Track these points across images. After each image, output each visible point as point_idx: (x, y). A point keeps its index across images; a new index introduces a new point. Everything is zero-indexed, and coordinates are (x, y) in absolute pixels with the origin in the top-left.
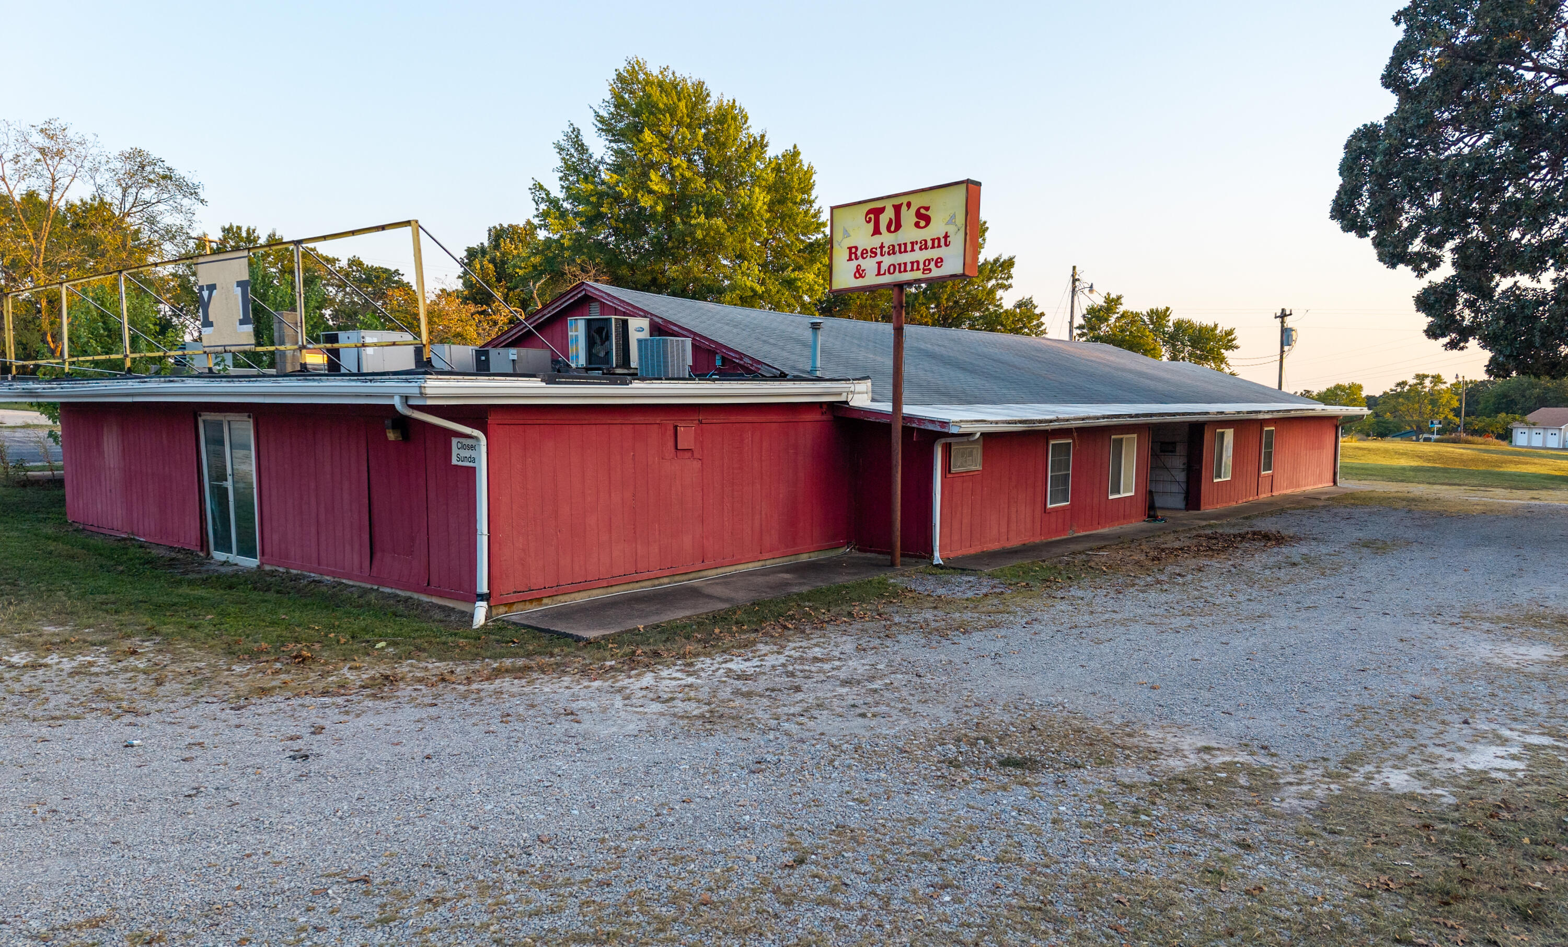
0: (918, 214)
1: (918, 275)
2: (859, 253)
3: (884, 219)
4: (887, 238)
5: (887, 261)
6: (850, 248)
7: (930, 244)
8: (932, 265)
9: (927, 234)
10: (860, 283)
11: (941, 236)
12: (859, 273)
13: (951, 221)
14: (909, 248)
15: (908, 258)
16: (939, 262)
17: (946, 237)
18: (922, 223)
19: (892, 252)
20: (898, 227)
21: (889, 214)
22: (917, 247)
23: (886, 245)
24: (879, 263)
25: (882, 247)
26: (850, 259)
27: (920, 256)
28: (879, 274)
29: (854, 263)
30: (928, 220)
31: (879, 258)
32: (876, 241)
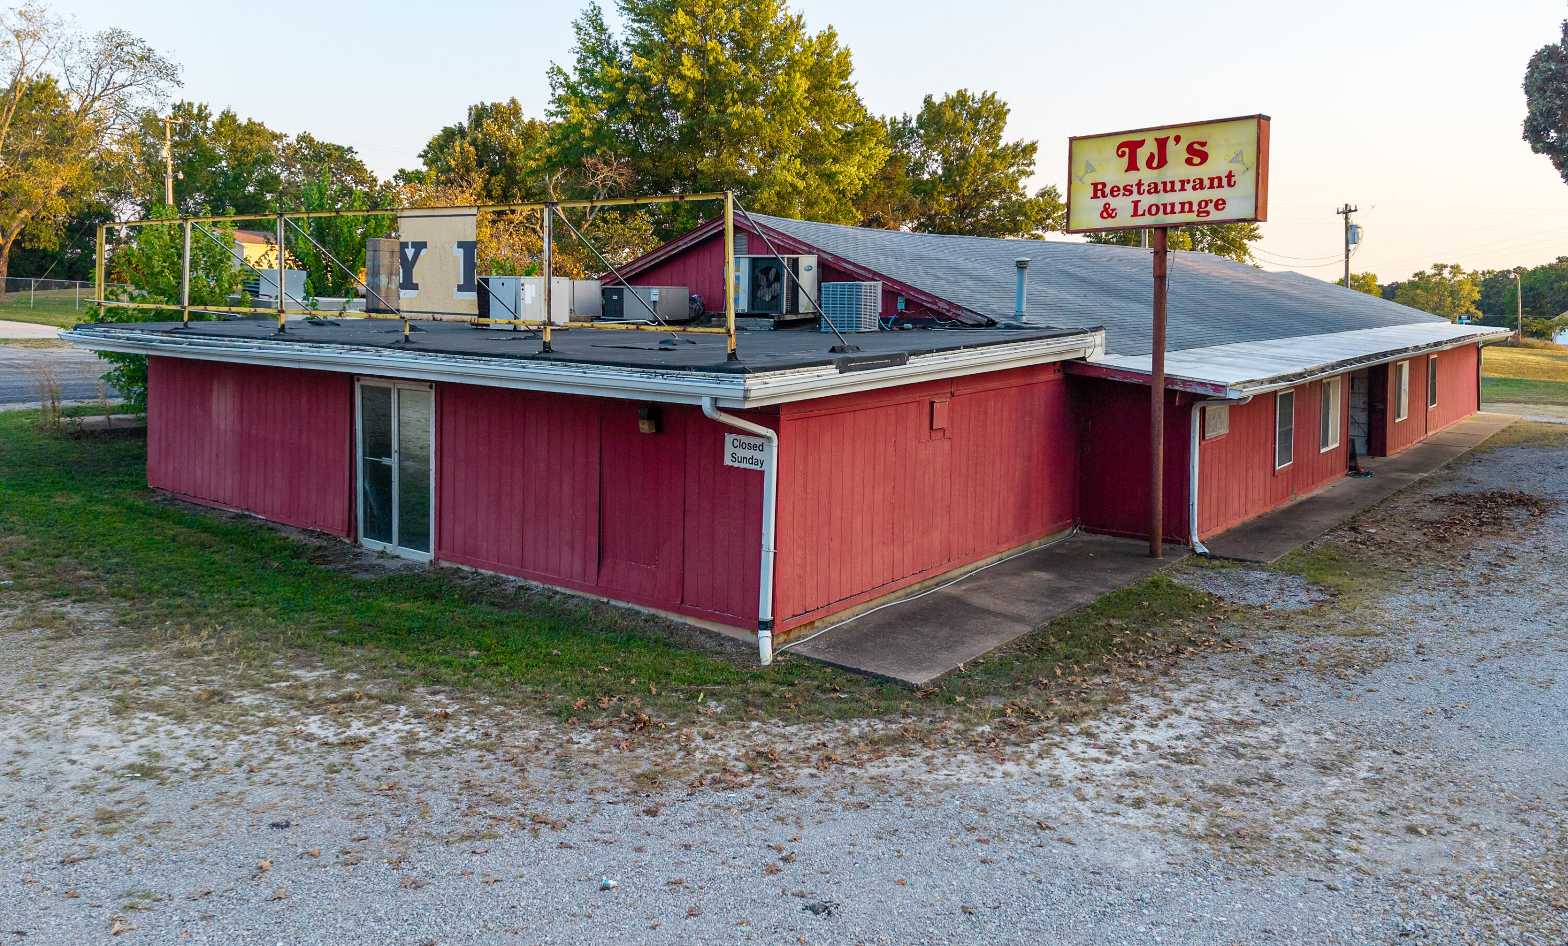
0: (1190, 149)
1: (1192, 217)
2: (1107, 190)
3: (1142, 155)
4: (1147, 175)
5: (1146, 200)
6: (1095, 185)
7: (1207, 183)
8: (1211, 207)
9: (1204, 171)
10: (1109, 223)
11: (1223, 175)
12: (1107, 212)
13: (1238, 157)
14: (1178, 186)
15: (1176, 197)
16: (1220, 204)
17: (1230, 176)
18: (1197, 160)
19: (1154, 189)
20: (1163, 162)
21: (1150, 147)
22: (1188, 187)
23: (1146, 183)
24: (1136, 203)
25: (1139, 184)
26: (1095, 196)
27: (1191, 195)
28: (1135, 214)
29: (1101, 202)
30: (1204, 157)
31: (1135, 196)
32: (1132, 178)
